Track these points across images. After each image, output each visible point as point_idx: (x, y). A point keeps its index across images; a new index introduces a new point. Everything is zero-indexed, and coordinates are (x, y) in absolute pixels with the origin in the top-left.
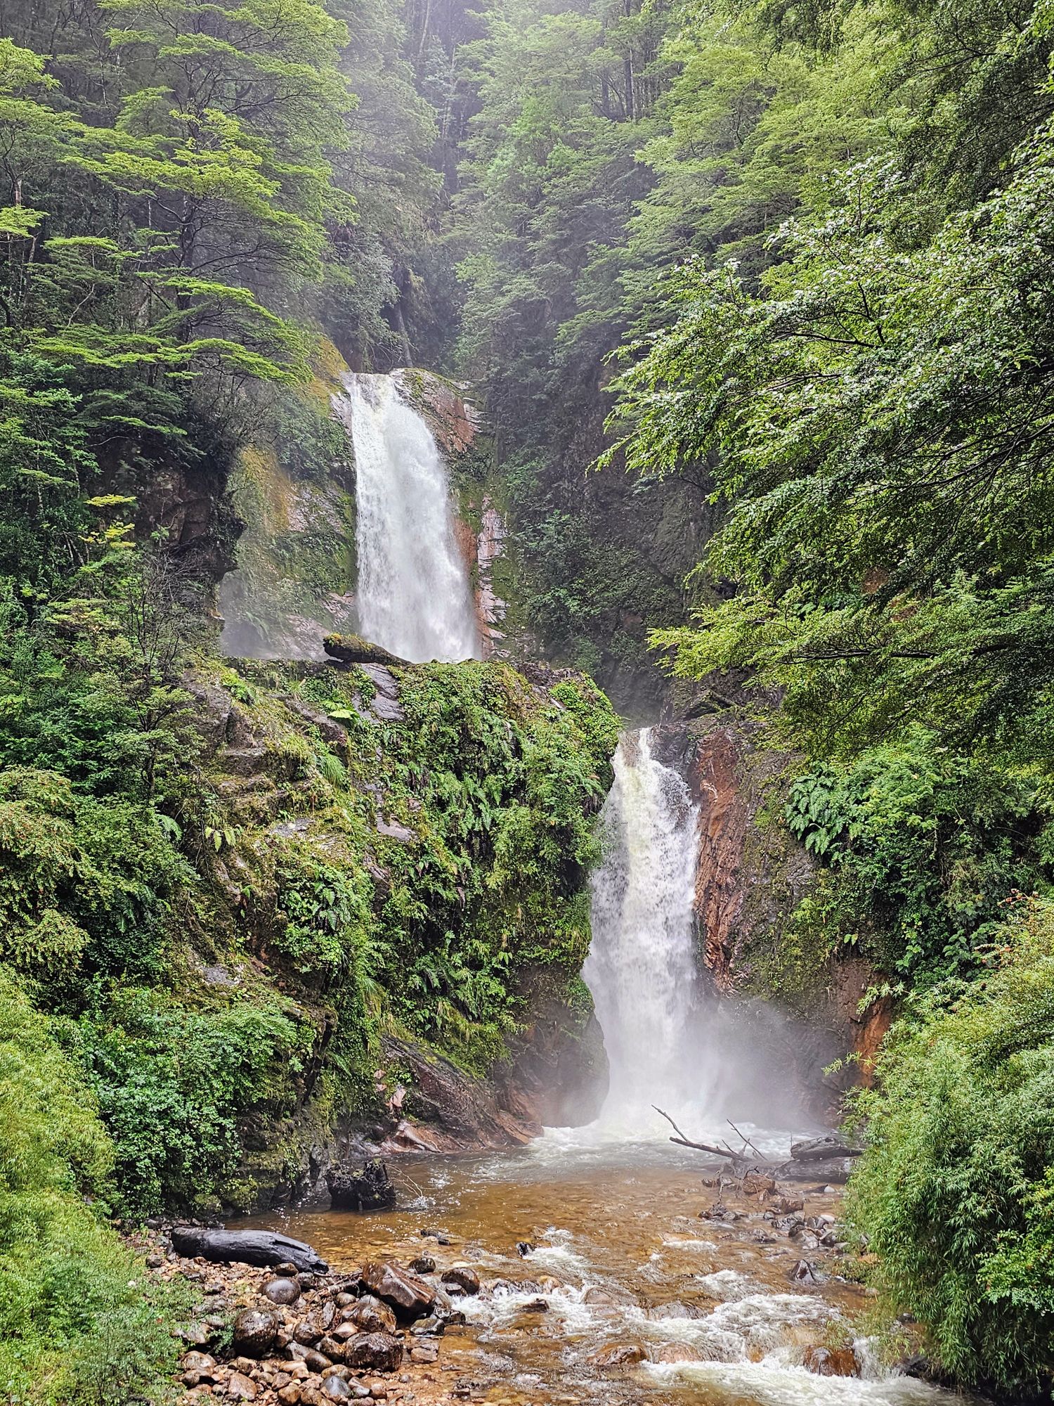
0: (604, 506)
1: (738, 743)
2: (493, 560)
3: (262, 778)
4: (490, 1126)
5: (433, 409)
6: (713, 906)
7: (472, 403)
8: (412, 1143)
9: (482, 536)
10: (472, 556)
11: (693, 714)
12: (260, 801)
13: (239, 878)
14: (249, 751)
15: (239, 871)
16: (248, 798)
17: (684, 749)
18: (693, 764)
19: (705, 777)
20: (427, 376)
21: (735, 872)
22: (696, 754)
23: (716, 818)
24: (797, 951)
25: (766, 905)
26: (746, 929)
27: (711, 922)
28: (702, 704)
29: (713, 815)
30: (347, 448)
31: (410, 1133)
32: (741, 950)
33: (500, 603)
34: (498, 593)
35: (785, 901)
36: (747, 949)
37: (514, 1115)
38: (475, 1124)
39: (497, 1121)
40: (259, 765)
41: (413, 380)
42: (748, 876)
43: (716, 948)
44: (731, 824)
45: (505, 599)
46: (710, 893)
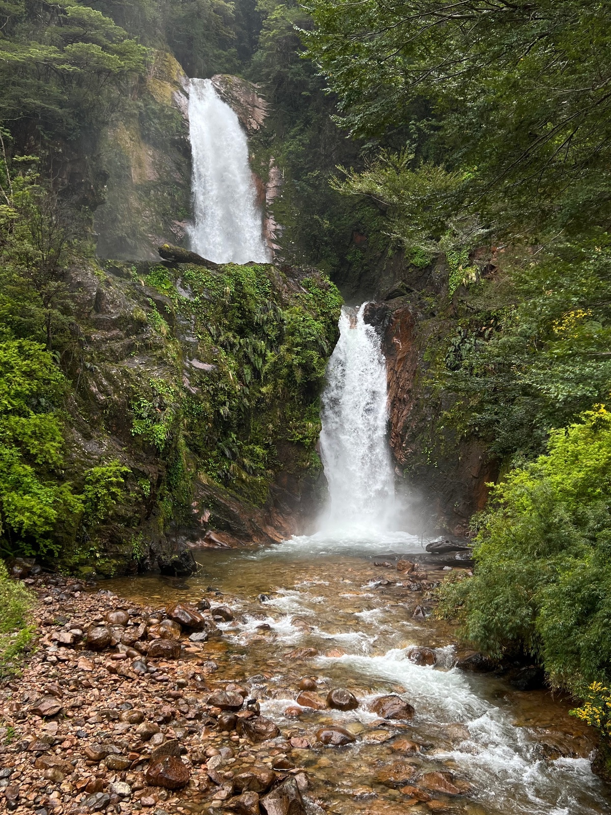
1: (415, 314)
2: (276, 199)
3: (117, 332)
4: (260, 534)
5: (238, 101)
6: (396, 411)
7: (263, 98)
8: (213, 542)
9: (269, 184)
10: (262, 197)
11: (390, 297)
12: (117, 346)
13: (104, 390)
14: (109, 316)
15: (104, 386)
16: (109, 344)
17: (384, 318)
18: (388, 327)
19: (395, 335)
20: (235, 79)
21: (409, 392)
22: (390, 321)
23: (400, 360)
25: (426, 410)
26: (413, 425)
27: (394, 420)
28: (396, 290)
29: (398, 358)
30: (184, 126)
31: (213, 537)
32: (410, 437)
33: (279, 227)
34: (278, 221)
35: (436, 408)
36: (413, 436)
37: (275, 528)
38: (250, 532)
39: (264, 531)
40: (115, 324)
41: (224, 82)
42: (416, 394)
43: (396, 436)
44: (408, 363)
45: (282, 224)
46: (395, 403)
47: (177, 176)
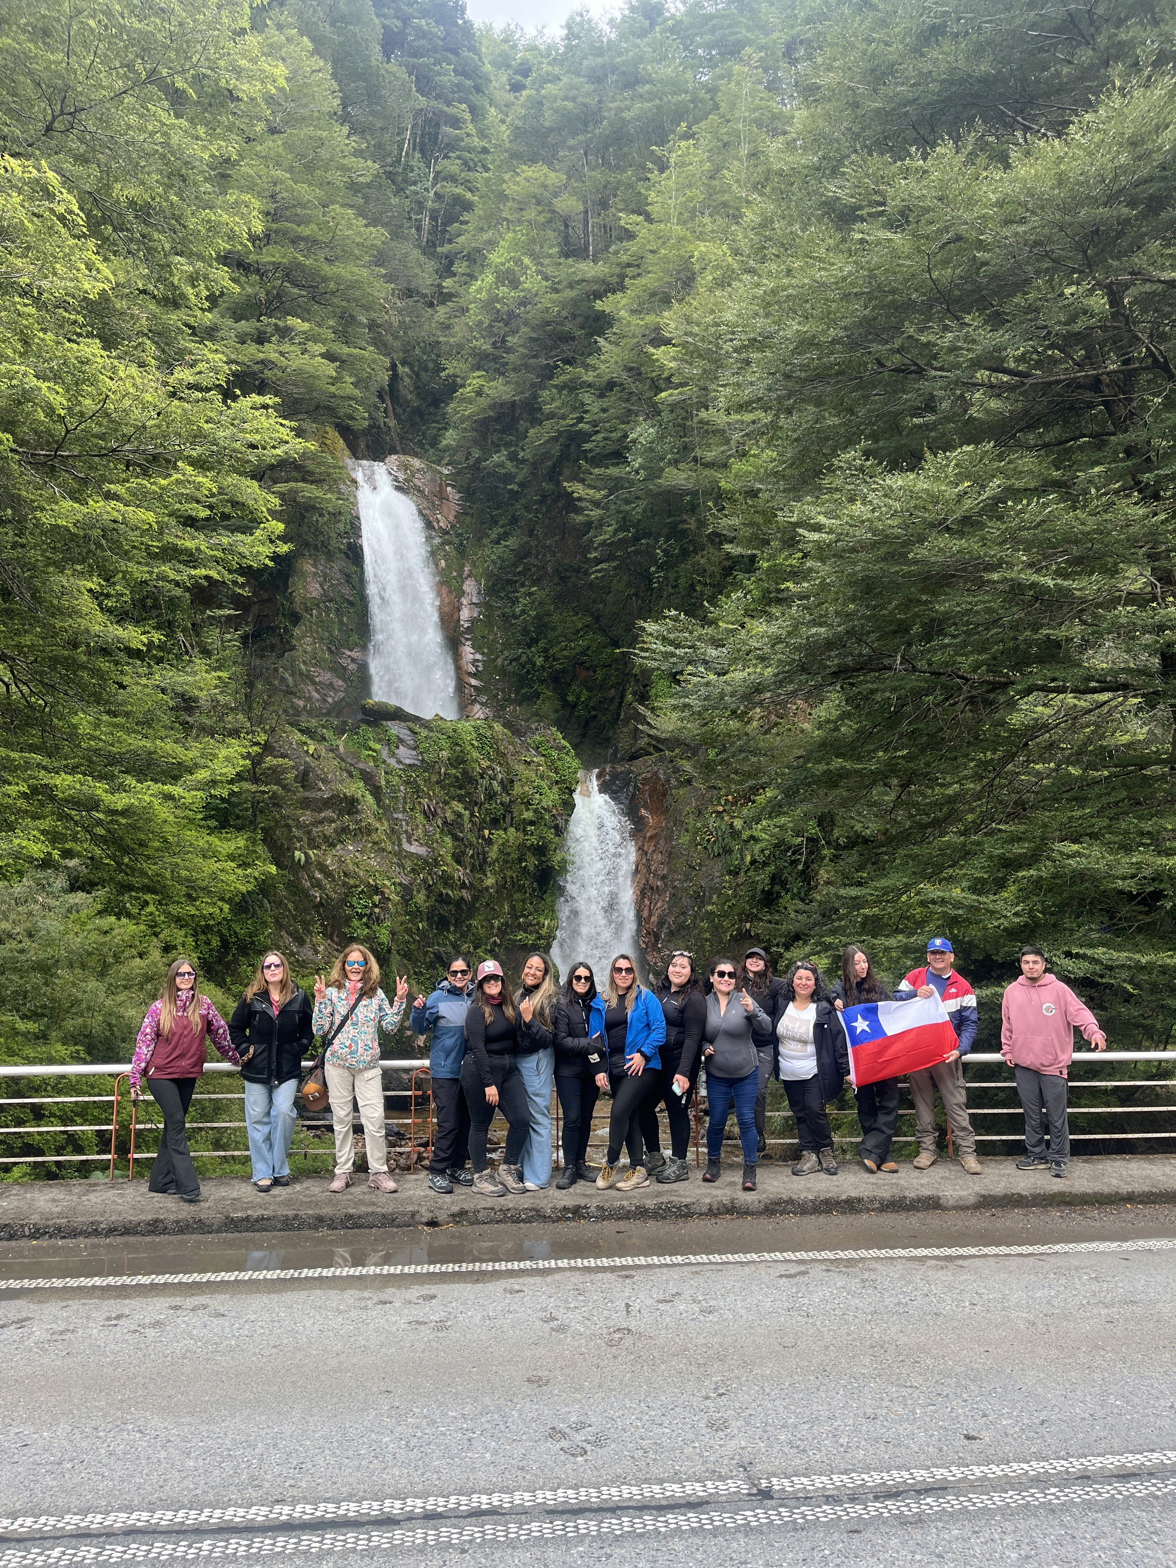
0: (564, 580)
1: (668, 781)
2: (473, 621)
3: (329, 813)
5: (422, 492)
6: (647, 902)
7: (453, 486)
9: (464, 601)
10: (452, 616)
11: (634, 757)
12: (329, 829)
13: (319, 885)
14: (319, 794)
15: (317, 880)
16: (320, 828)
17: (627, 784)
18: (634, 796)
19: (643, 806)
20: (416, 463)
21: (663, 878)
22: (636, 787)
23: (651, 837)
24: (707, 935)
25: (686, 901)
26: (671, 920)
27: (645, 914)
28: (641, 749)
29: (649, 835)
30: (354, 527)
32: (666, 935)
33: (478, 657)
34: (477, 648)
35: (700, 899)
36: (671, 933)
40: (327, 804)
41: (405, 467)
42: (673, 881)
43: (648, 933)
44: (662, 842)
45: (483, 654)
46: (645, 893)
47: (346, 590)
